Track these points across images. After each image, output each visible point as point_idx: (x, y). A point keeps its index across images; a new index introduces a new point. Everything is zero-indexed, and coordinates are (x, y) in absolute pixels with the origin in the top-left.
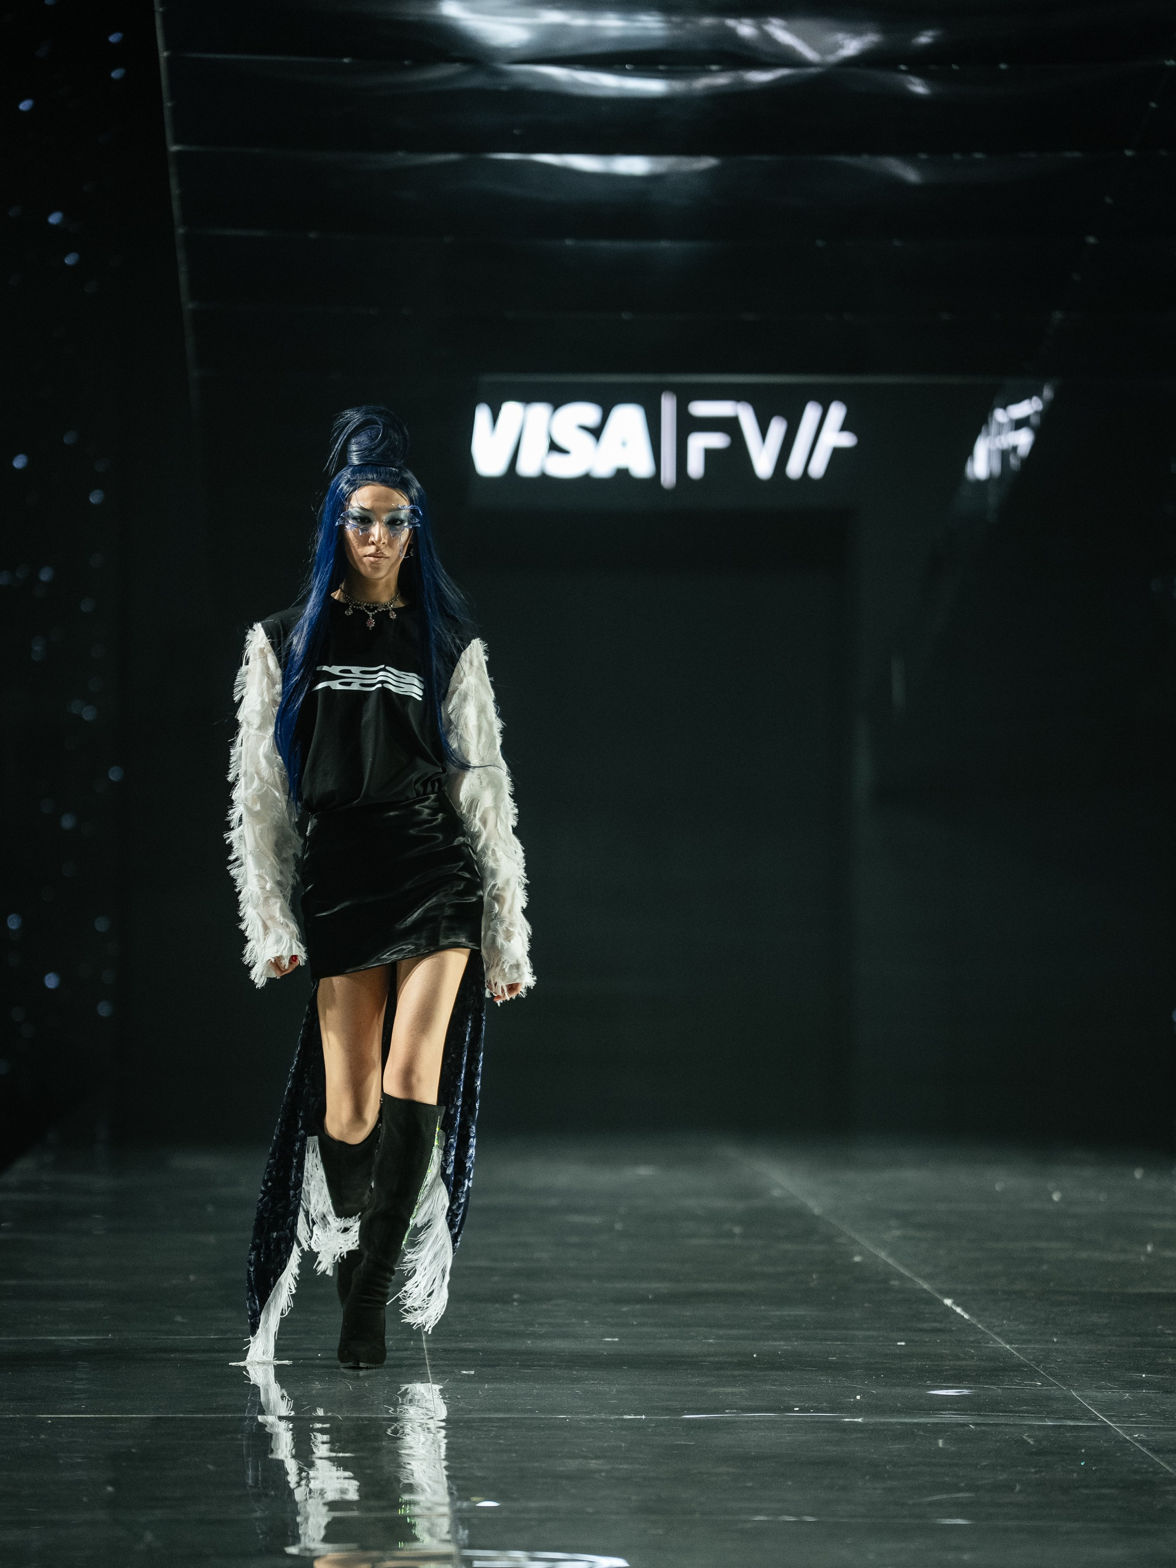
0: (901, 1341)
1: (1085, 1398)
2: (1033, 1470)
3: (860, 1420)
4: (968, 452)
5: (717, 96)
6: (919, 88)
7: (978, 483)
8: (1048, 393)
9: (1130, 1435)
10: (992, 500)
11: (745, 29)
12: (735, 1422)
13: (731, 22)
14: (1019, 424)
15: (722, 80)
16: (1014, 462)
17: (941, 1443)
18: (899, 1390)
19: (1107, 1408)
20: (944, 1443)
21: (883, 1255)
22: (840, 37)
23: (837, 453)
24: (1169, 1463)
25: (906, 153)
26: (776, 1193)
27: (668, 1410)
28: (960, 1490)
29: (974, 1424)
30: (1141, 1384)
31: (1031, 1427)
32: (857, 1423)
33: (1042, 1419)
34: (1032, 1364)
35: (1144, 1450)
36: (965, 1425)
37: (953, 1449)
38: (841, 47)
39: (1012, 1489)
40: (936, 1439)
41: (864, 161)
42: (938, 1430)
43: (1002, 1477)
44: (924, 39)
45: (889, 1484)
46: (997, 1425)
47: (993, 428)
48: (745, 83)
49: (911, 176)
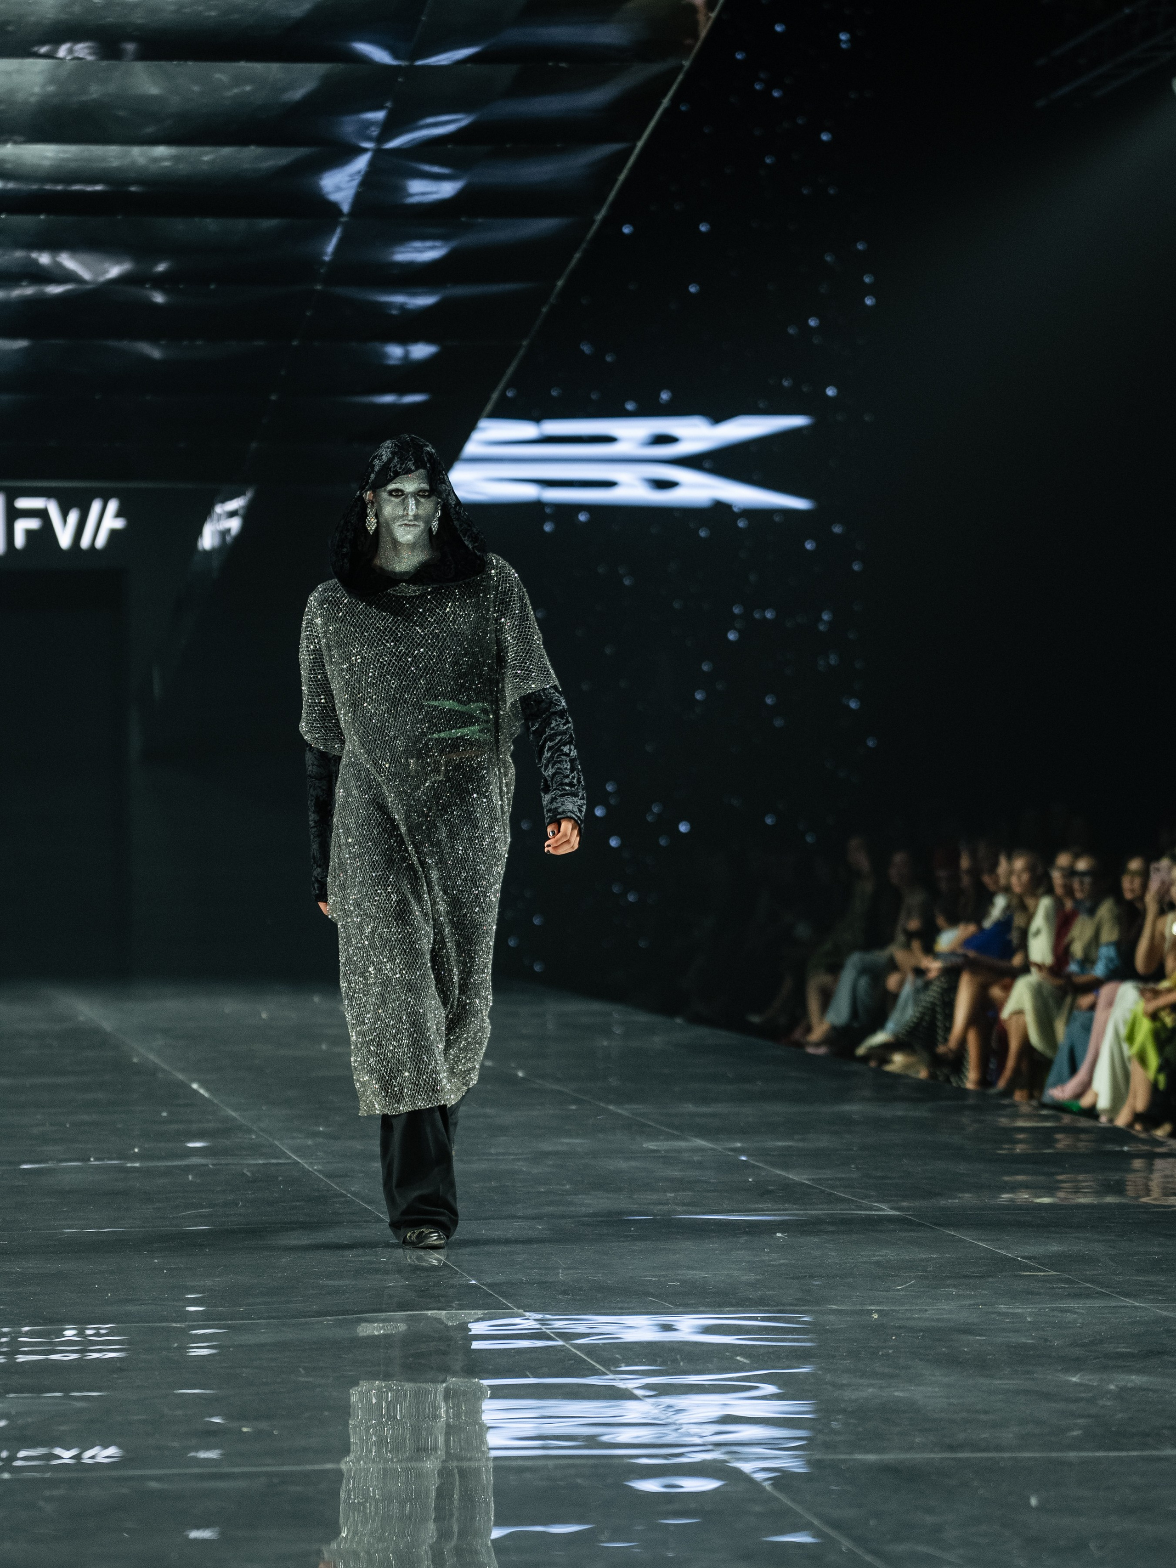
0: (163, 1111)
1: (283, 1144)
2: (250, 1192)
3: (137, 1165)
4: (199, 532)
5: (26, 302)
6: (159, 298)
7: (205, 552)
8: (249, 495)
9: (312, 1168)
10: (215, 563)
11: (44, 259)
12: (54, 1169)
13: (34, 255)
14: (232, 514)
15: (29, 291)
16: (228, 539)
17: (190, 1177)
18: (162, 1145)
19: (297, 1150)
20: (193, 1178)
21: (152, 1057)
22: (107, 265)
23: (114, 533)
24: (337, 1184)
25: (153, 338)
26: (81, 1018)
27: (10, 1163)
28: (203, 1207)
29: (213, 1165)
30: (317, 1134)
31: (249, 1165)
32: (135, 1167)
33: (256, 1159)
34: (249, 1124)
35: (321, 1176)
36: (207, 1165)
37: (199, 1181)
38: (107, 272)
39: (237, 1205)
40: (188, 1175)
41: (125, 344)
42: (187, 1169)
43: (230, 1197)
44: (161, 268)
45: (158, 1205)
46: (227, 1165)
47: (215, 517)
48: (44, 294)
49: (156, 353)
